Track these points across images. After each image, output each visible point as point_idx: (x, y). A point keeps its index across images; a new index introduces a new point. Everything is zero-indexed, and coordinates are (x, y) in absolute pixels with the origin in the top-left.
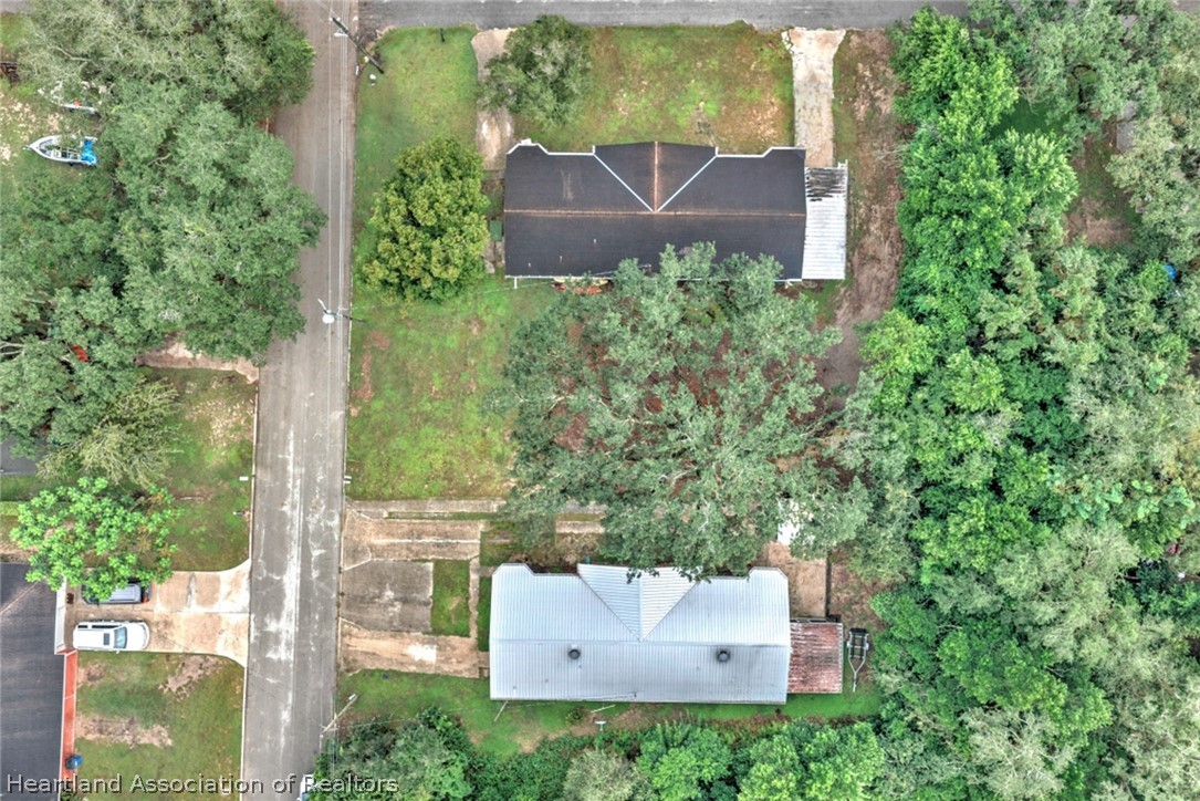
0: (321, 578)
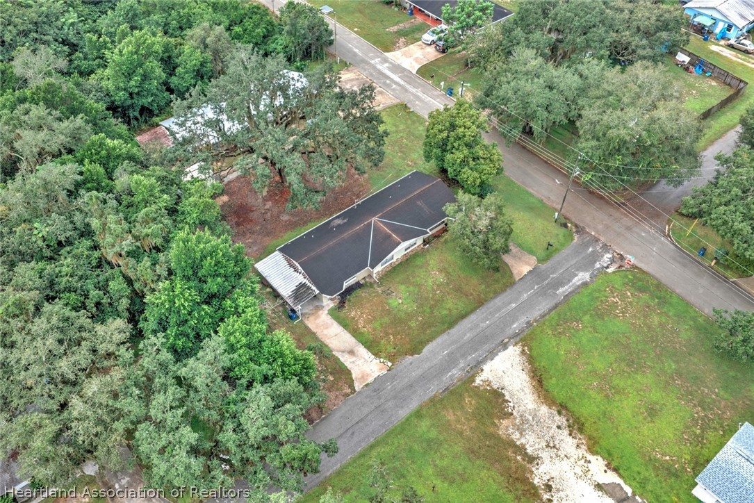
0: (385, 83)
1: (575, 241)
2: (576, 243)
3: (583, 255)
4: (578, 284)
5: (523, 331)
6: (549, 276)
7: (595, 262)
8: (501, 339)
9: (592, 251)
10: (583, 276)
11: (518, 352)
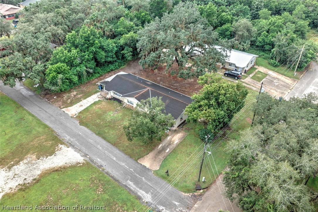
1: (184, 194)
2: (182, 194)
3: (170, 198)
4: (139, 193)
5: (95, 164)
6: (143, 177)
7: (164, 206)
8: (89, 154)
9: (175, 205)
10: (147, 197)
11: (79, 161)
